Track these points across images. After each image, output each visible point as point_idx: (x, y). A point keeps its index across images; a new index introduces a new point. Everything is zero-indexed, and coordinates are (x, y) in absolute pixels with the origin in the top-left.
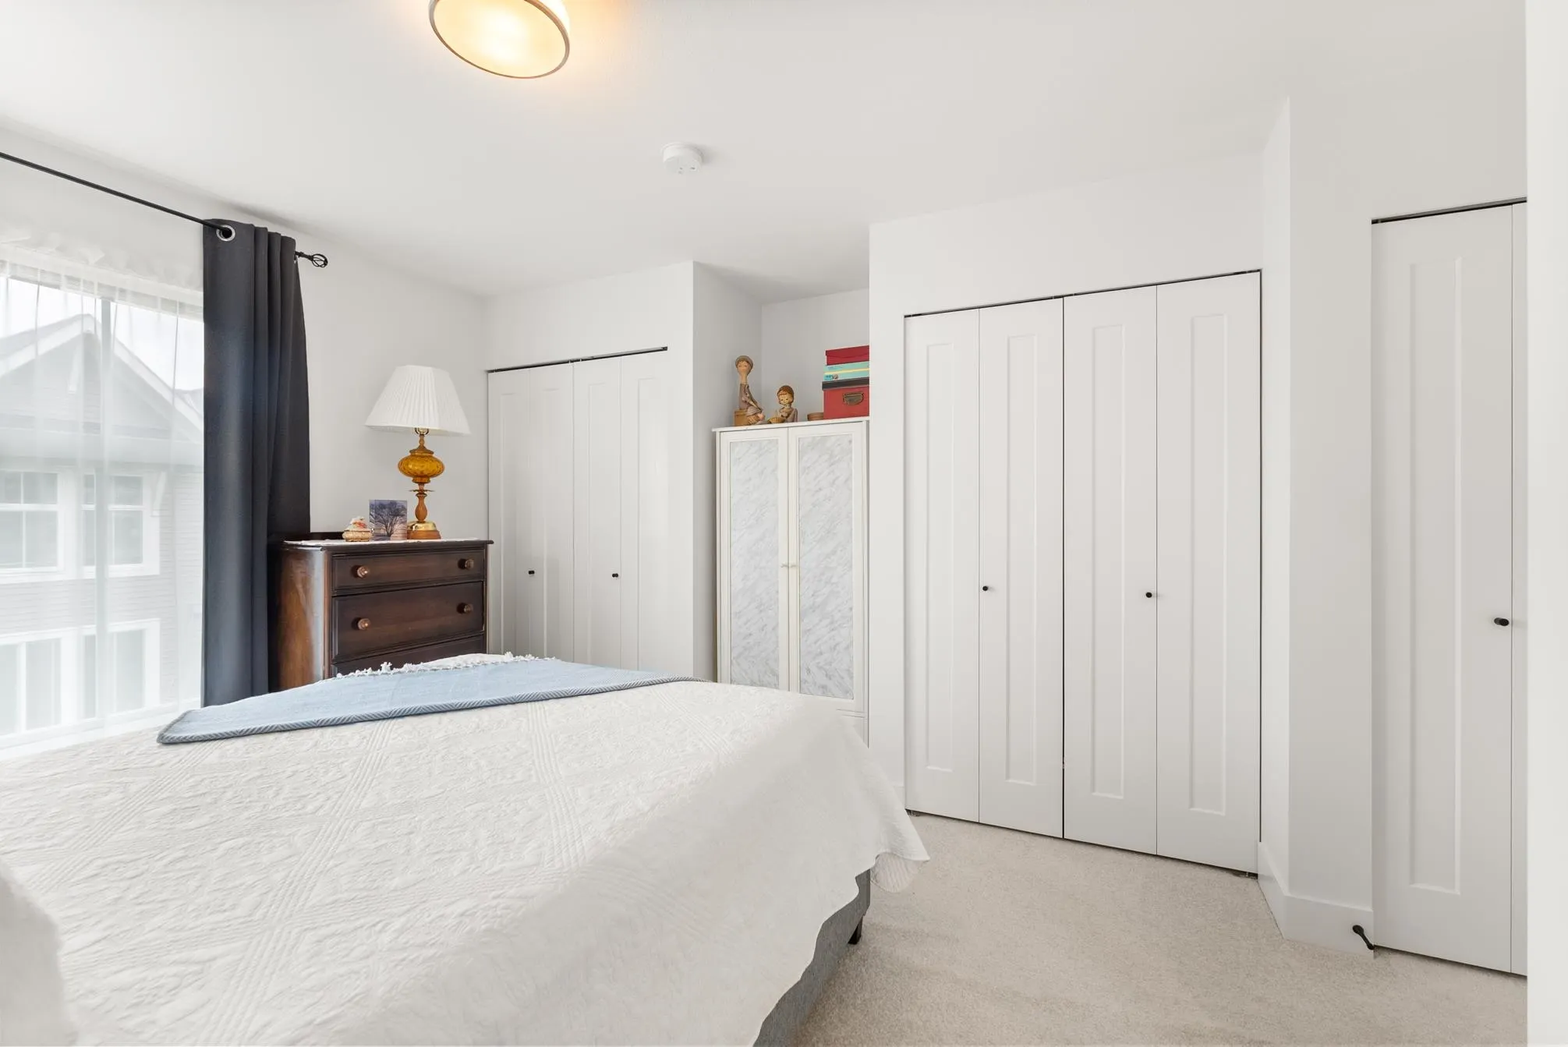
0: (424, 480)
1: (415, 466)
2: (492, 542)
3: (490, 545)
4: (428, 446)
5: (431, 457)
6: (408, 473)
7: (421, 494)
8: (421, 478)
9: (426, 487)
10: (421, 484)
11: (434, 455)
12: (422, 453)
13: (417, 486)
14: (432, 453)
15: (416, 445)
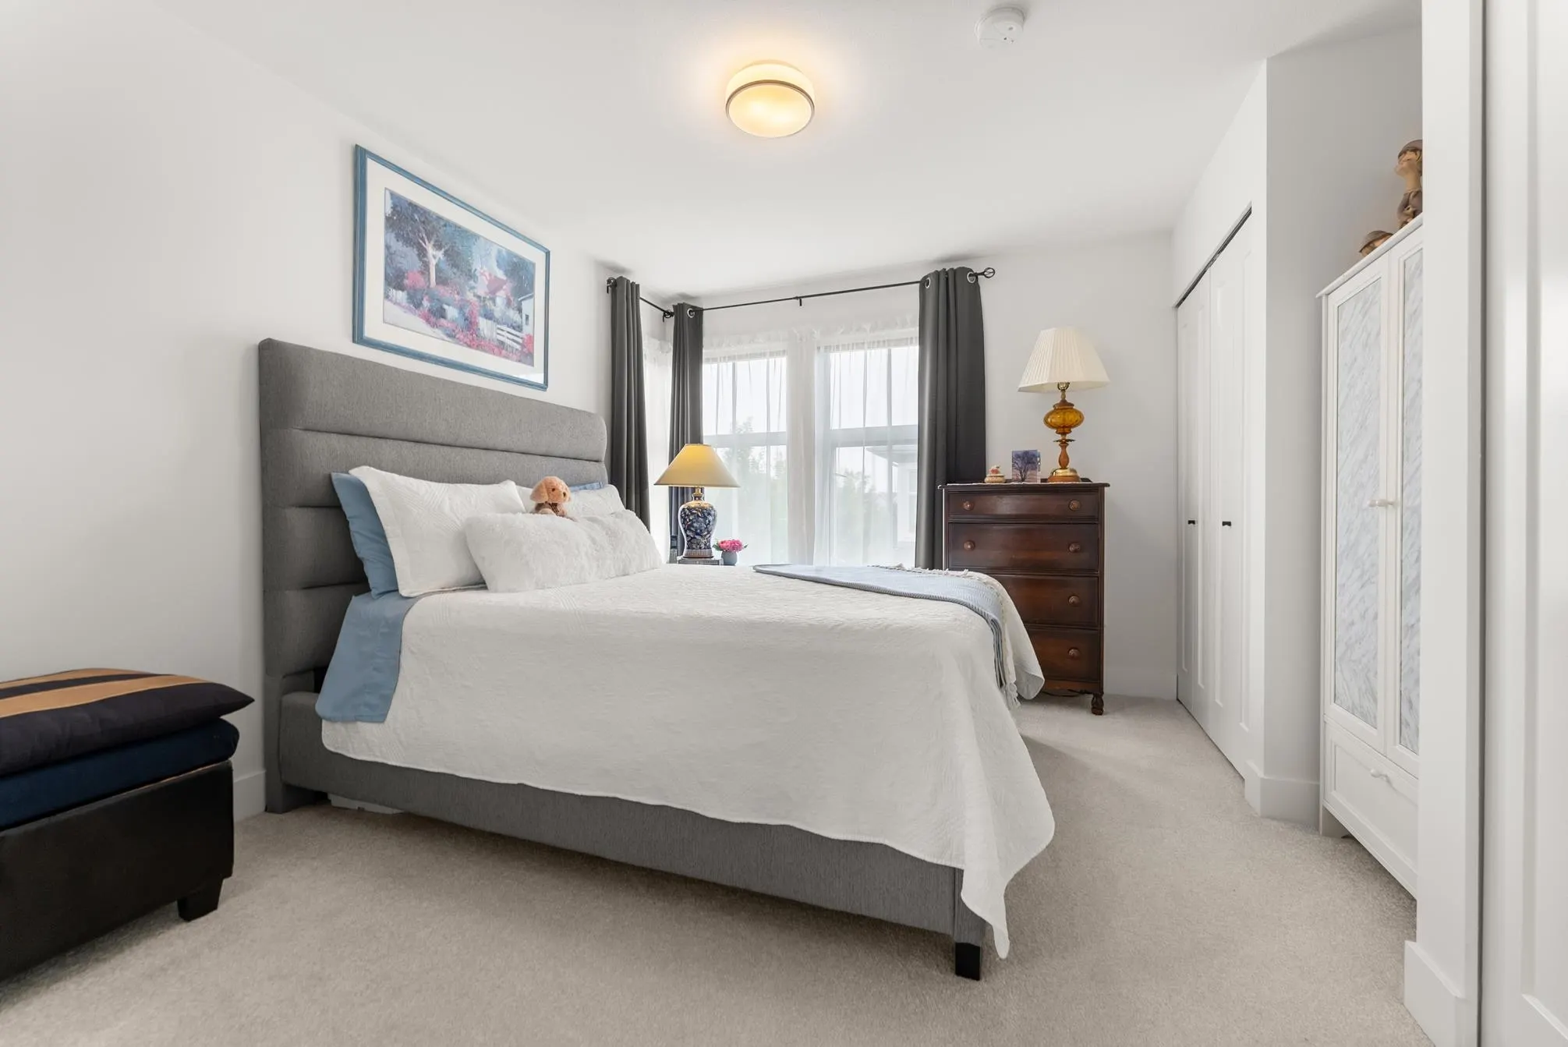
0: (1066, 430)
1: (1057, 419)
2: (1107, 485)
3: (1106, 488)
4: (1068, 400)
5: (1072, 408)
6: (1051, 426)
7: (1064, 444)
8: (1064, 429)
9: (1068, 437)
10: (1064, 434)
11: (1074, 407)
12: (1065, 406)
13: (1060, 437)
14: (1072, 405)
15: (1058, 400)
